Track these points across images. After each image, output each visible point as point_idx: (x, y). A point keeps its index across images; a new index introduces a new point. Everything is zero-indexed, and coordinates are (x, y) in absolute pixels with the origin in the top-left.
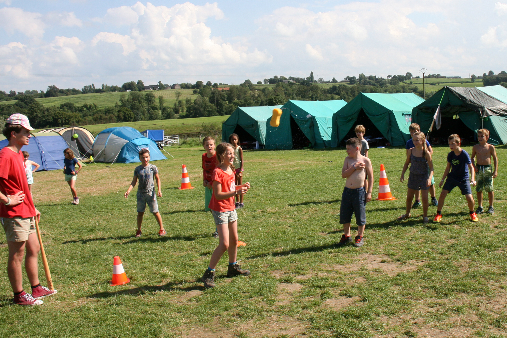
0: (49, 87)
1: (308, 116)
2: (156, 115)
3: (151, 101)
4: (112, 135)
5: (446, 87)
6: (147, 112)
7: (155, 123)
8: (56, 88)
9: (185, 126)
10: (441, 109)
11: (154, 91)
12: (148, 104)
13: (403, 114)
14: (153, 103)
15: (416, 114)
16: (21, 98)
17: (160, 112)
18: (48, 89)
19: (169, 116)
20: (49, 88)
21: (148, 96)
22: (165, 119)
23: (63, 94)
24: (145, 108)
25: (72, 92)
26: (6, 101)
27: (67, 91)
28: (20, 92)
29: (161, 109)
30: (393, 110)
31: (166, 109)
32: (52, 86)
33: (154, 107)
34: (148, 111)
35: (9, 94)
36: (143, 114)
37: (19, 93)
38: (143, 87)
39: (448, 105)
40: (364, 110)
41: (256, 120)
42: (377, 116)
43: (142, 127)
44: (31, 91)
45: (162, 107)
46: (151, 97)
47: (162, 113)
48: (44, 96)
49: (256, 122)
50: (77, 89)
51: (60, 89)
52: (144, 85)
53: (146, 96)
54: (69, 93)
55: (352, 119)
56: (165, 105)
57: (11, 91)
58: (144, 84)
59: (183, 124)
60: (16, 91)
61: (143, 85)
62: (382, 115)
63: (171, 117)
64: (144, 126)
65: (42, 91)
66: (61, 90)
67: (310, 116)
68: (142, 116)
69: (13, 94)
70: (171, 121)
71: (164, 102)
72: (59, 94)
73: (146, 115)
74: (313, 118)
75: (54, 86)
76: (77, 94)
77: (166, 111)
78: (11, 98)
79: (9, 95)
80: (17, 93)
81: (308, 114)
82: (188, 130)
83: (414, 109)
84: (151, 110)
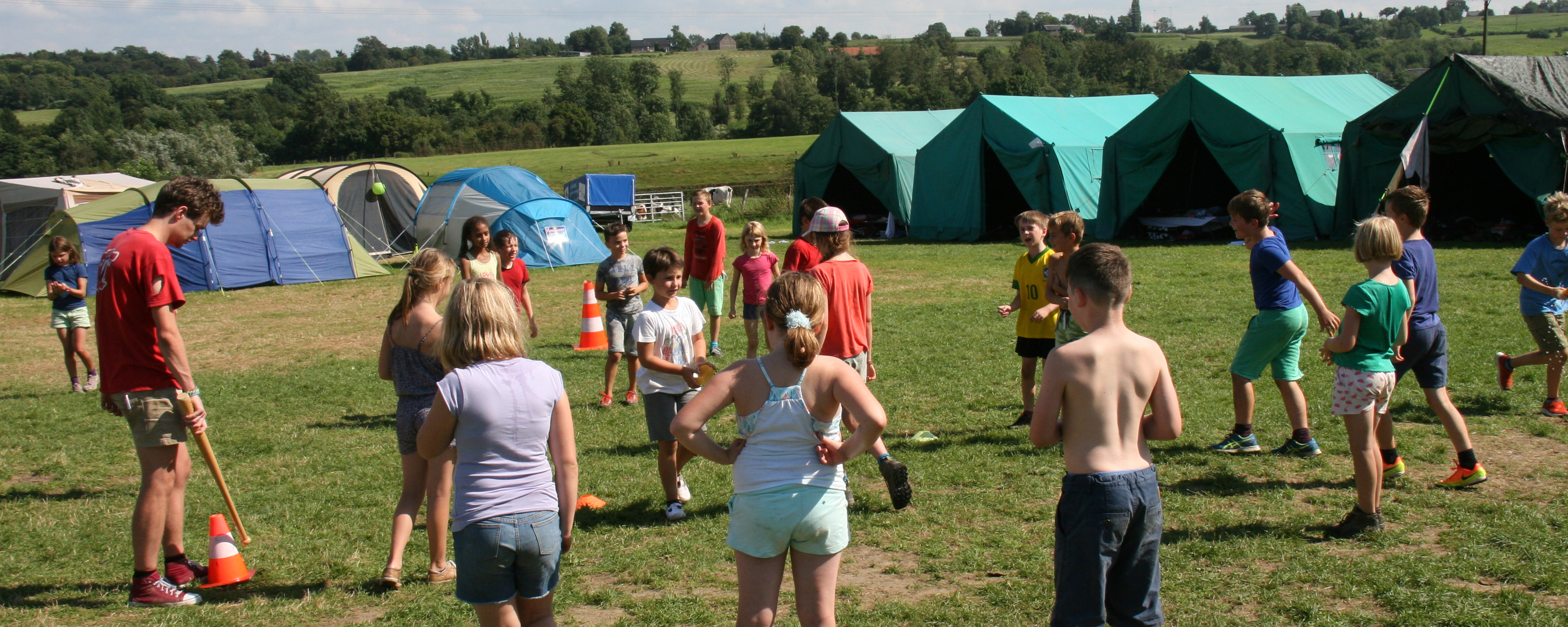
0: (360, 40)
1: (1034, 144)
2: (659, 127)
3: (645, 84)
4: (465, 191)
5: (1452, 58)
6: (632, 117)
7: (652, 152)
8: (379, 43)
9: (741, 160)
10: (1431, 127)
11: (657, 54)
12: (639, 95)
13: (1318, 143)
14: (652, 90)
15: (1355, 143)
16: (281, 71)
17: (672, 119)
18: (357, 46)
19: (696, 131)
20: (360, 44)
21: (637, 71)
22: (685, 139)
23: (398, 62)
24: (629, 107)
25: (423, 57)
26: (244, 79)
27: (410, 54)
28: (280, 54)
29: (674, 109)
30: (1283, 130)
31: (689, 109)
32: (367, 38)
33: (656, 104)
34: (638, 114)
35: (252, 59)
36: (623, 123)
37: (280, 58)
38: (628, 43)
39: (1459, 113)
40: (1197, 128)
41: (889, 151)
42: (1233, 146)
43: (616, 162)
44: (311, 51)
45: (678, 105)
46: (646, 72)
47: (679, 123)
48: (346, 68)
49: (890, 157)
50: (438, 47)
51: (390, 46)
52: (628, 37)
53: (632, 70)
54: (415, 59)
55: (1159, 155)
56: (686, 98)
57: (257, 52)
58: (628, 33)
59: (735, 155)
60: (270, 52)
61: (627, 39)
62: (1251, 144)
63: (704, 134)
64: (621, 160)
65: (340, 54)
66: (394, 49)
67: (1039, 142)
68: (618, 129)
69: (261, 59)
70: (703, 145)
71: (685, 91)
72: (387, 61)
73: (630, 125)
74: (1047, 150)
75: (374, 38)
76: (437, 62)
77: (688, 115)
78: (257, 73)
79: (252, 64)
80: (273, 58)
81: (1032, 136)
82: (747, 172)
83: (1350, 126)
84: (646, 112)
